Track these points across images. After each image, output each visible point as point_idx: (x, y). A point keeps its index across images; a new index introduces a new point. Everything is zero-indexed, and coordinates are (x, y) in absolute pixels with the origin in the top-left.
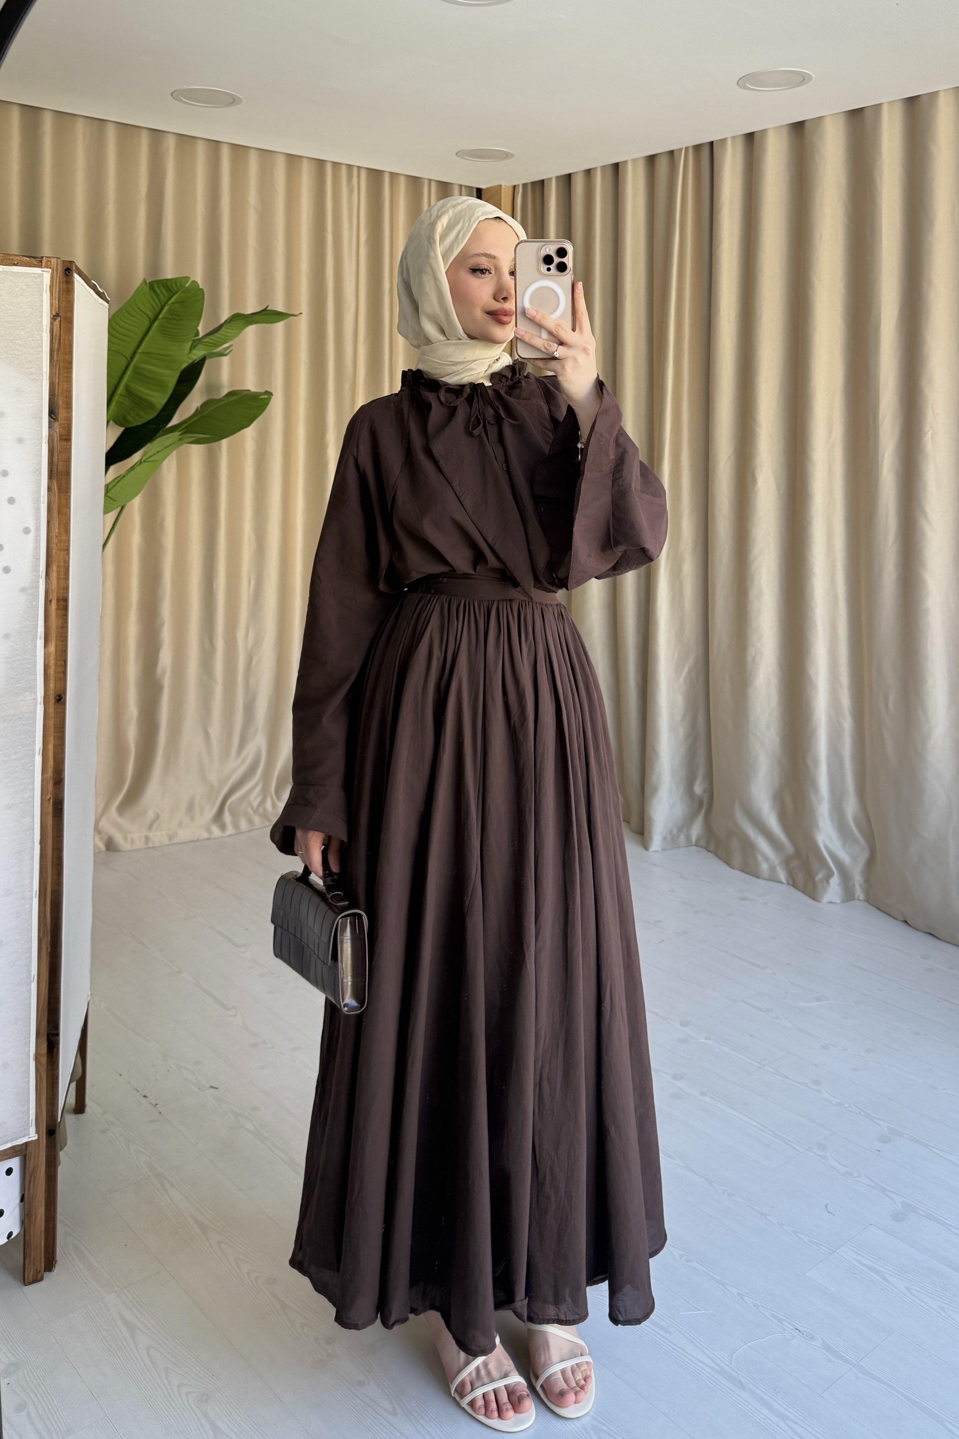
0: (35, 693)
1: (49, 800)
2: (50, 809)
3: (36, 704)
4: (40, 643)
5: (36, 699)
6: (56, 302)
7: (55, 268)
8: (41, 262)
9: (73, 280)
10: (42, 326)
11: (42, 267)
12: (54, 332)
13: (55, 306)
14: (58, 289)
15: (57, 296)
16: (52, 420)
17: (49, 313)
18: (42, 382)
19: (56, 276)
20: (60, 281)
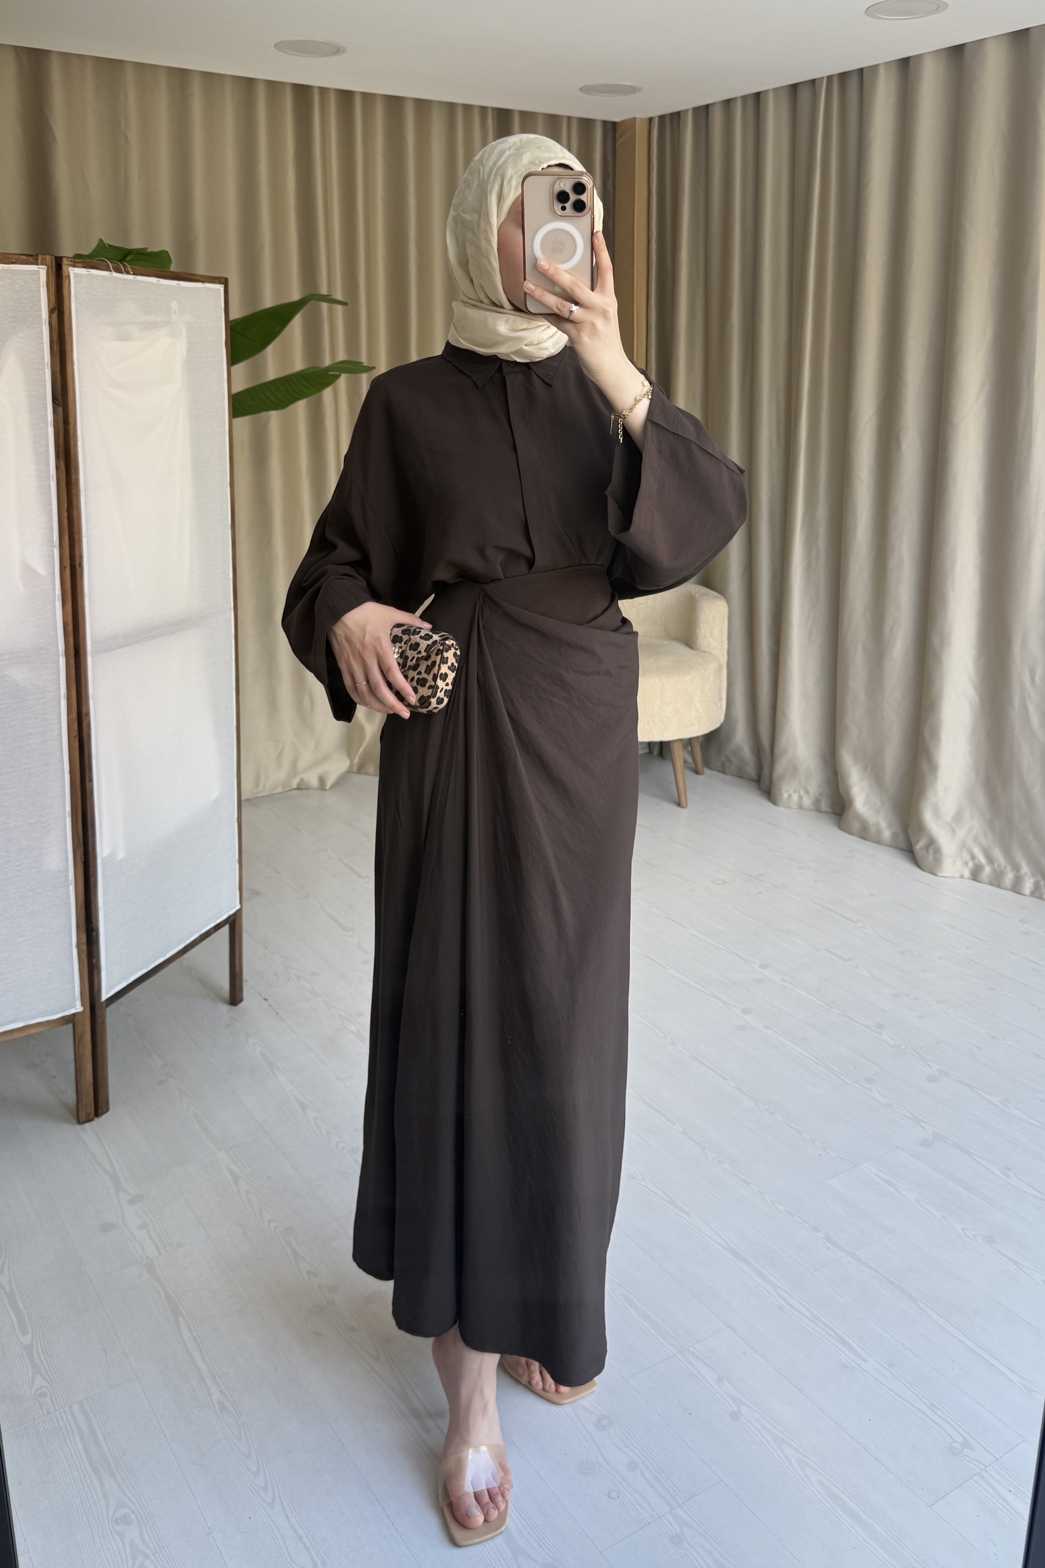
0: (58, 646)
1: (75, 737)
2: (76, 744)
3: (58, 654)
6: (53, 298)
7: (50, 265)
8: (37, 259)
9: (65, 274)
10: (42, 320)
11: (38, 265)
12: (53, 326)
13: (51, 300)
14: (54, 284)
15: (53, 291)
16: (55, 405)
17: (47, 307)
18: (45, 371)
19: (50, 272)
20: (54, 276)
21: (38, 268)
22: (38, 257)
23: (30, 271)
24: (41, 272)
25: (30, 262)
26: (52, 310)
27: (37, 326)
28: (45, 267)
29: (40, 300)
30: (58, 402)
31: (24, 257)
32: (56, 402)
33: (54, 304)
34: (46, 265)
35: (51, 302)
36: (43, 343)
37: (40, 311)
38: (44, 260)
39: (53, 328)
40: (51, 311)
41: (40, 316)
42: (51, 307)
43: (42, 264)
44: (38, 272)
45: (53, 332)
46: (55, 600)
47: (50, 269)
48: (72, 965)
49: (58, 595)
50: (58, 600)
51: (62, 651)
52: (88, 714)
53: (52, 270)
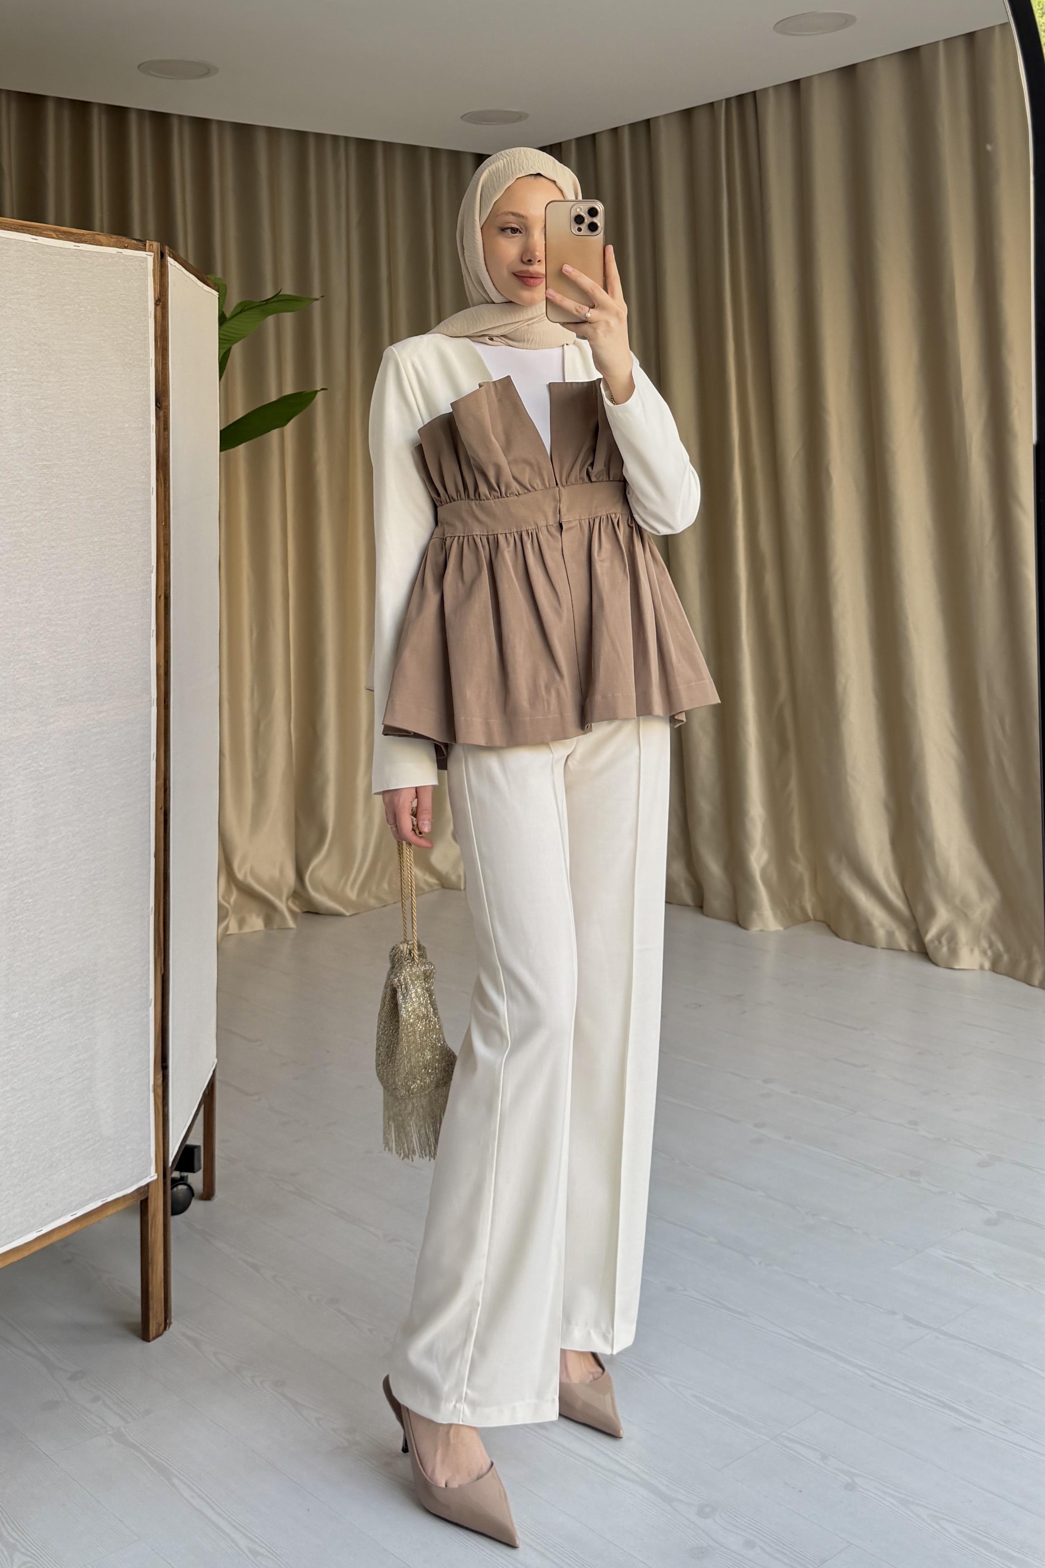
2: (162, 819)
3: (151, 706)
6: (158, 287)
7: (156, 252)
8: (145, 245)
9: (166, 263)
10: (148, 312)
11: (145, 251)
12: (158, 318)
13: (156, 291)
14: (159, 274)
15: (158, 281)
16: (158, 409)
17: (153, 297)
18: (149, 370)
19: (156, 260)
20: (159, 265)
21: (147, 255)
22: (145, 242)
23: (140, 257)
24: (148, 258)
25: (141, 248)
26: (157, 301)
27: (143, 318)
28: (153, 254)
29: (147, 291)
30: (160, 404)
31: (135, 242)
32: (158, 405)
33: (159, 295)
34: (153, 252)
35: (156, 293)
36: (148, 337)
37: (147, 302)
38: (151, 246)
39: (157, 321)
40: (156, 304)
41: (147, 309)
42: (157, 298)
43: (150, 251)
44: (147, 258)
45: (157, 326)
47: (156, 258)
53: (158, 259)
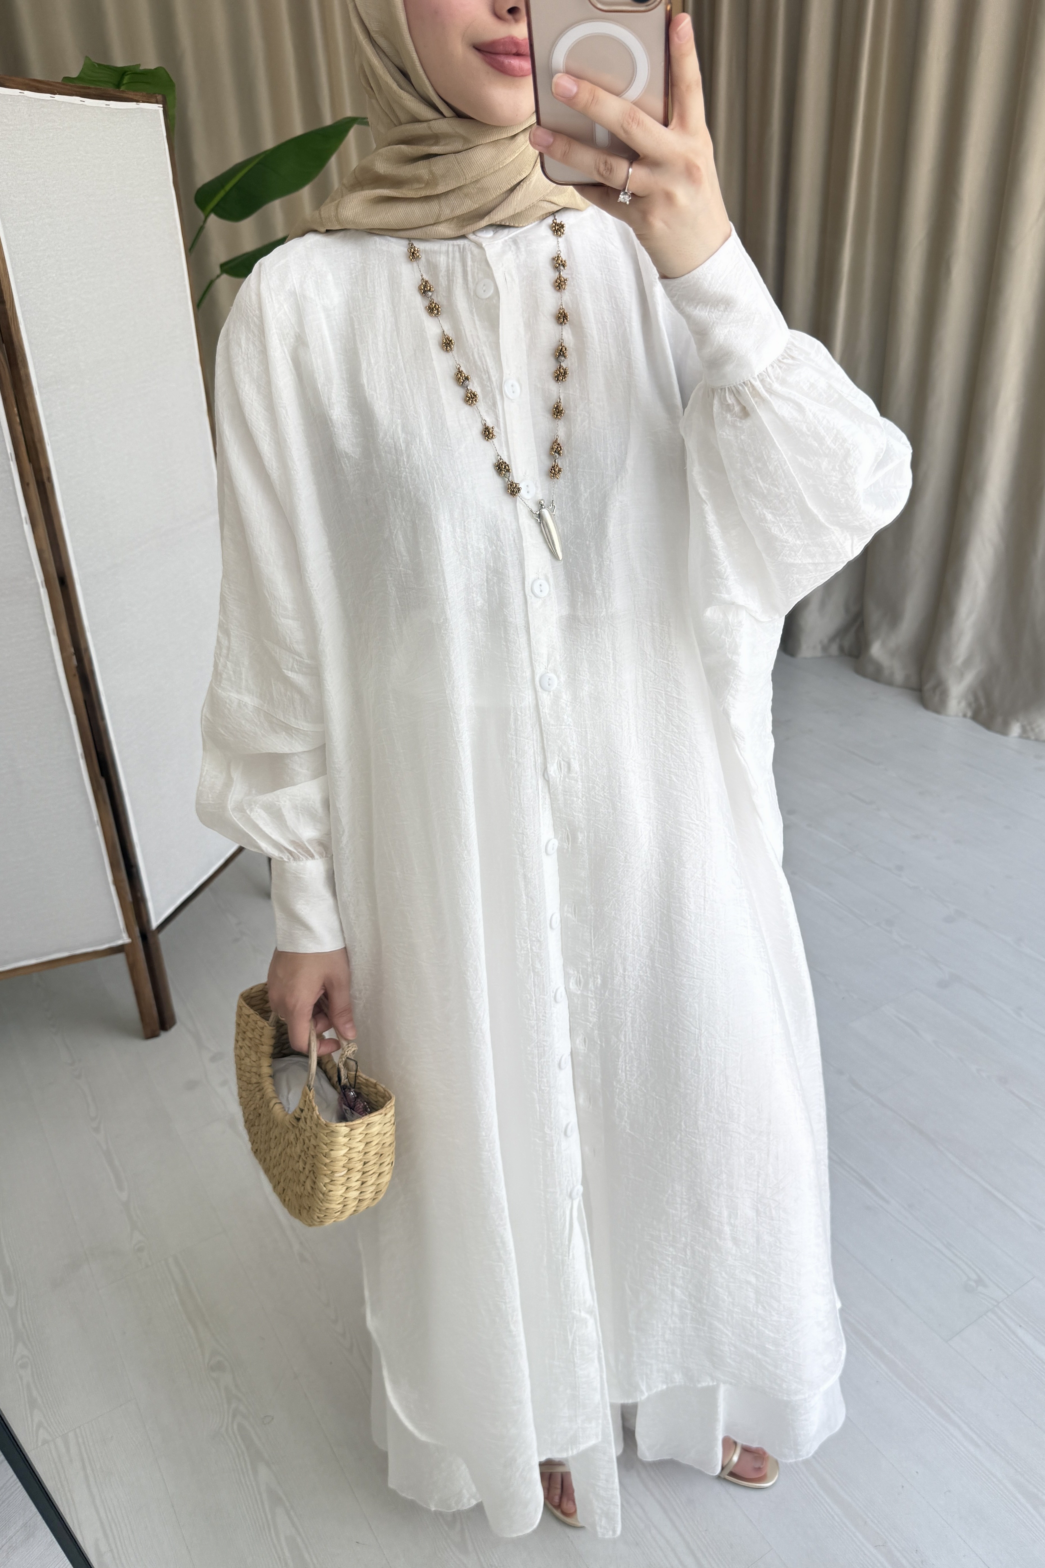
0: (35, 577)
1: (75, 675)
2: (77, 682)
3: (38, 588)
4: (27, 528)
5: (37, 583)
46: (22, 524)
48: (112, 901)
49: (26, 518)
50: (27, 523)
51: (42, 582)
52: (87, 649)
